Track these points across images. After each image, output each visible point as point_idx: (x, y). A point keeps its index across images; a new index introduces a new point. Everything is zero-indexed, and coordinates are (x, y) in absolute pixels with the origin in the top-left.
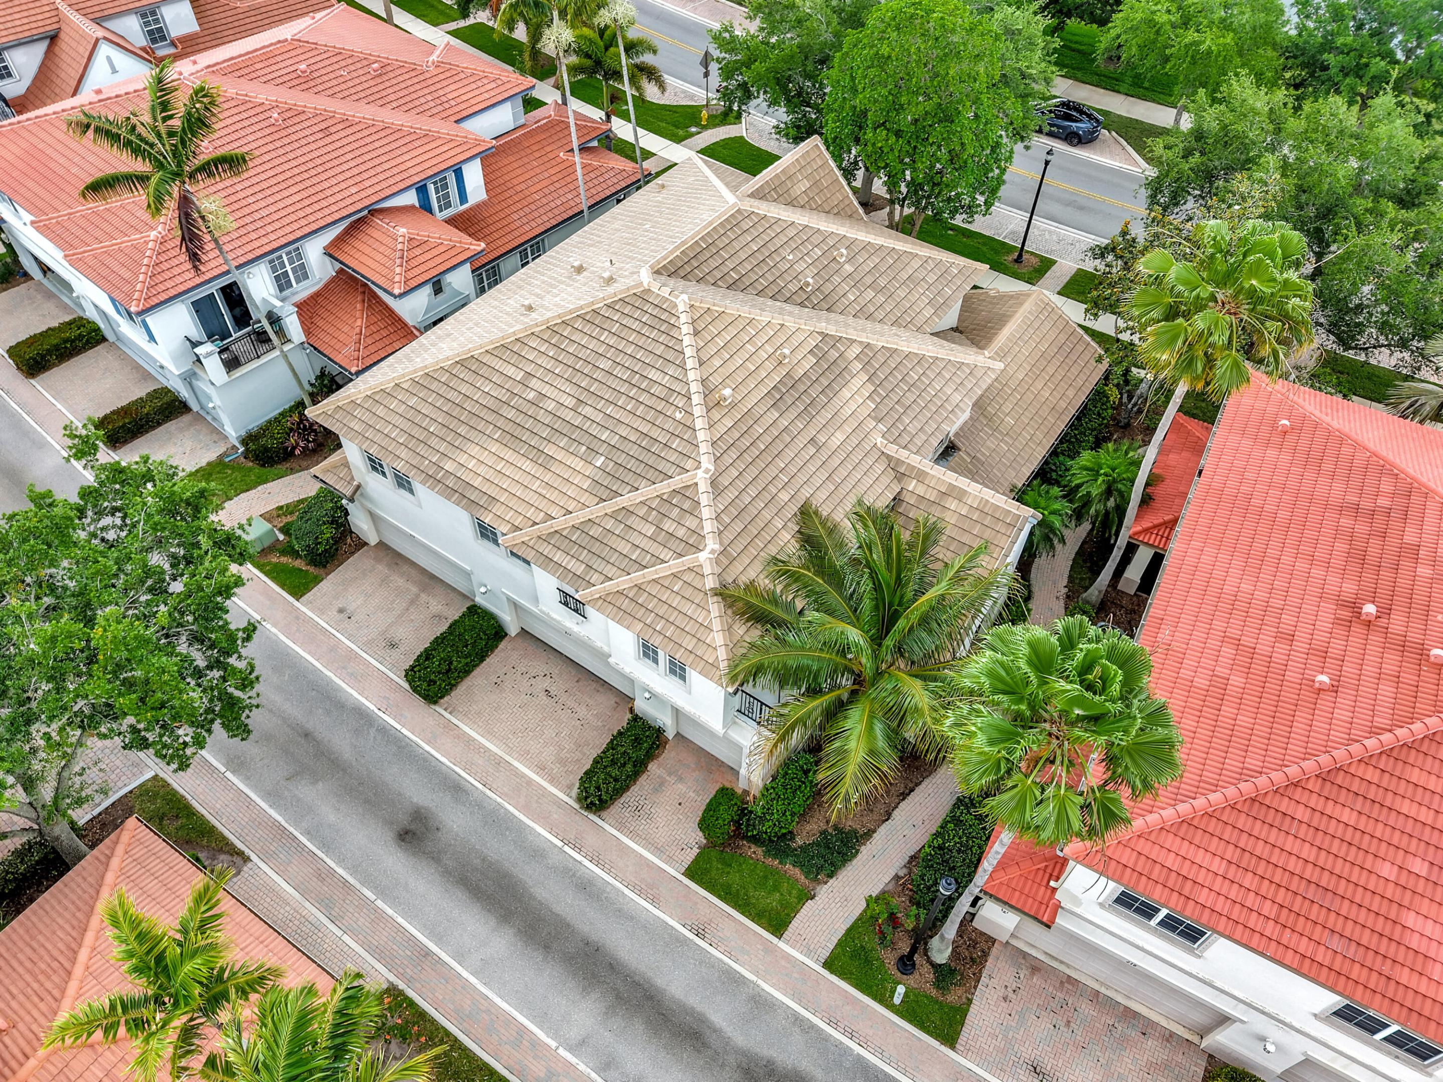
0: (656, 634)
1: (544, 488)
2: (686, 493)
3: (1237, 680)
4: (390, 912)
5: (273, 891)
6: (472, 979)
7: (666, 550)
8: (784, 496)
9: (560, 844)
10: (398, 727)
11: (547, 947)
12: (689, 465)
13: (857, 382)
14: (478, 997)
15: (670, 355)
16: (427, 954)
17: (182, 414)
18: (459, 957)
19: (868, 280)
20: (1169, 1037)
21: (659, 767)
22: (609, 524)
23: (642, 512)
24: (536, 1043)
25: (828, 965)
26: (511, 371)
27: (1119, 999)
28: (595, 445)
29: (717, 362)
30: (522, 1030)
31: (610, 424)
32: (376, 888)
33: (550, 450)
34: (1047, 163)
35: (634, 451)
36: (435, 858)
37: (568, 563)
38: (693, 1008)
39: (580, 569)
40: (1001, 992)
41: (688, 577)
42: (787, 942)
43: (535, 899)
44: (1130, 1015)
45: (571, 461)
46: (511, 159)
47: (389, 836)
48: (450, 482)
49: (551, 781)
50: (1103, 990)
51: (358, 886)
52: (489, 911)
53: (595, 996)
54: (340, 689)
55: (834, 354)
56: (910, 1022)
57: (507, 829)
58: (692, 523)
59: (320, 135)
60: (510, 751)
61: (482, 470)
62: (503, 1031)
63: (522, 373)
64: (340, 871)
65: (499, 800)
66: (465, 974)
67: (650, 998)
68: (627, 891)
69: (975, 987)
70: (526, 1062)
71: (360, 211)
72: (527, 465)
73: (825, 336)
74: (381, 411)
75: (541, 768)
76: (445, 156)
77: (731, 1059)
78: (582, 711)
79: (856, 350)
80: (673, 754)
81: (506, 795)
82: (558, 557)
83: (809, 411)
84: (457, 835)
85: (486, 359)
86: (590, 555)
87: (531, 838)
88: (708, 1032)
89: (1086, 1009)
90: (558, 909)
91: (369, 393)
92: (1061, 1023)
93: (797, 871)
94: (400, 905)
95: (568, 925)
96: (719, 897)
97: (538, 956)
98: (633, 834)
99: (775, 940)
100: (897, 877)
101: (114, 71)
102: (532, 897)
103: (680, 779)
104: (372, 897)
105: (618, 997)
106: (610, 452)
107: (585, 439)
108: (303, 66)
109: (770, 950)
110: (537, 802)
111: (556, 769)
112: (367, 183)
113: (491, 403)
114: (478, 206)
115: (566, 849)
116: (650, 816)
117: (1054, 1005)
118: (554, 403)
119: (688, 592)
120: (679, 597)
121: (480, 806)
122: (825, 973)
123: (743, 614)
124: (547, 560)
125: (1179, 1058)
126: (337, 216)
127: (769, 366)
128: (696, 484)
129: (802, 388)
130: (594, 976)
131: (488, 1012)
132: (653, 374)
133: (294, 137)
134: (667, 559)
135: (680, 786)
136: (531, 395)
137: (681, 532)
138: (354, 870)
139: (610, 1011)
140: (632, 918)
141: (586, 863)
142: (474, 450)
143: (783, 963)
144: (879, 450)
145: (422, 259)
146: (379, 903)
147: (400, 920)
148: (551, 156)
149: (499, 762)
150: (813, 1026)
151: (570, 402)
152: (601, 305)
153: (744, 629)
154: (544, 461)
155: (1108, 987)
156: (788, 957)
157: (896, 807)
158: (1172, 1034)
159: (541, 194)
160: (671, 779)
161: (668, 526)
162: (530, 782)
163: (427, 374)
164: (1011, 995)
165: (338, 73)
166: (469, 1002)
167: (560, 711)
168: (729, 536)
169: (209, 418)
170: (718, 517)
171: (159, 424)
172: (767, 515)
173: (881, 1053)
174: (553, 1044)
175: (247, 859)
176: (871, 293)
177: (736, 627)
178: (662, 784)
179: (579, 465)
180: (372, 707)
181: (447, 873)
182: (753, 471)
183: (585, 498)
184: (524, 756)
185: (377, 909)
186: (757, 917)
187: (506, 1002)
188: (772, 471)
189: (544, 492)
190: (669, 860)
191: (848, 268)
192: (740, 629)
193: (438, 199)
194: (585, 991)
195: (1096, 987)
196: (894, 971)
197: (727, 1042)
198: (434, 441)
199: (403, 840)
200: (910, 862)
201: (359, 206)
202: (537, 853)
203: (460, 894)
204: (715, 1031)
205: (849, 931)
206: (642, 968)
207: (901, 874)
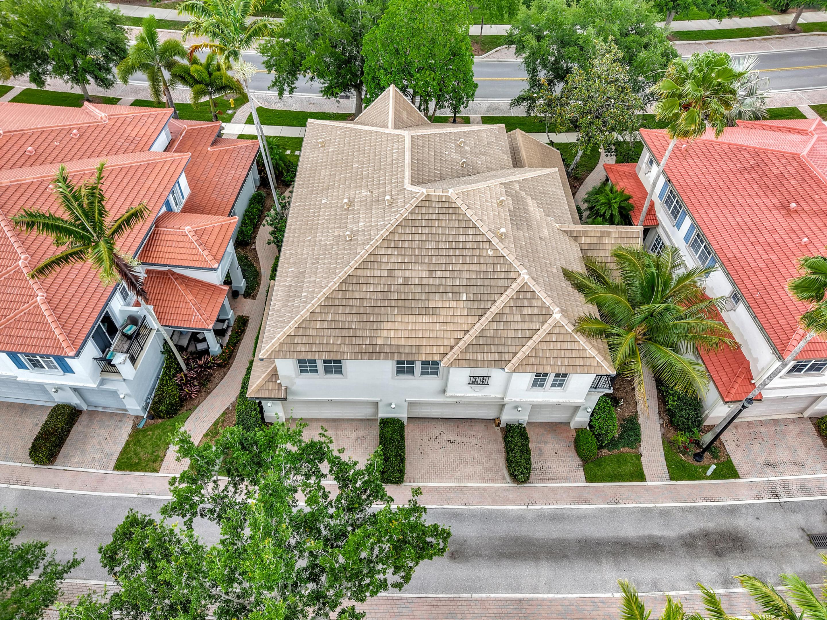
0: (560, 367)
1: (444, 326)
2: (524, 290)
4: (484, 595)
6: (551, 596)
7: (534, 323)
9: (525, 507)
11: (565, 556)
12: (513, 275)
13: (530, 202)
14: (561, 601)
15: (465, 224)
16: (520, 601)
17: (78, 416)
18: (535, 590)
19: (477, 151)
20: (794, 421)
21: (532, 443)
22: (495, 326)
23: (508, 310)
24: (603, 601)
25: (672, 479)
26: (378, 273)
27: (769, 418)
28: (455, 290)
30: (593, 600)
31: (455, 275)
32: (466, 590)
33: (432, 304)
35: (479, 282)
36: (477, 555)
37: (487, 357)
38: (644, 536)
39: (496, 357)
40: (734, 444)
41: (557, 330)
42: (650, 481)
43: (539, 540)
44: (776, 422)
45: (447, 304)
47: (446, 562)
48: (387, 350)
49: (493, 482)
50: (762, 419)
51: (457, 596)
52: (526, 560)
53: (604, 561)
55: (513, 192)
56: (719, 479)
57: (496, 517)
58: (538, 303)
60: (459, 480)
61: (401, 334)
62: (585, 607)
63: (386, 272)
64: (441, 596)
65: (479, 507)
66: (545, 596)
67: (625, 544)
68: (573, 507)
69: (725, 449)
70: (608, 612)
72: (425, 319)
73: (504, 184)
74: (312, 332)
75: (483, 479)
76: (170, 173)
77: (677, 544)
78: (474, 440)
79: (517, 186)
80: (532, 433)
81: (480, 502)
82: (479, 357)
83: (529, 225)
84: (477, 537)
85: (358, 273)
86: (496, 347)
87: (510, 514)
88: (658, 540)
89: (763, 430)
90: (554, 536)
91: (296, 326)
92: (761, 441)
93: (626, 448)
94: (485, 588)
95: (564, 540)
96: (609, 481)
97: (566, 563)
98: (550, 480)
99: (645, 483)
100: (661, 425)
103: (546, 442)
104: (469, 595)
105: (613, 554)
106: (466, 290)
107: (448, 289)
108: (29, 149)
109: (648, 489)
110: (497, 496)
111: (490, 474)
113: (380, 296)
115: (530, 507)
116: (550, 468)
117: (753, 436)
118: (417, 279)
119: (561, 338)
120: (559, 343)
121: (473, 516)
122: (674, 483)
124: (475, 362)
125: (802, 426)
127: (501, 210)
128: (526, 283)
129: (518, 214)
130: (596, 553)
131: (571, 604)
132: (462, 238)
134: (538, 328)
135: (548, 445)
136: (400, 281)
137: (535, 311)
138: (447, 590)
139: (617, 563)
140: (585, 517)
141: (545, 507)
142: (389, 326)
143: (657, 490)
144: (560, 230)
145: (212, 240)
146: (475, 596)
147: (492, 596)
148: (204, 152)
149: (461, 490)
150: (690, 507)
151: (425, 274)
152: (407, 214)
154: (434, 312)
155: (762, 416)
156: (656, 487)
157: (635, 396)
158: (793, 419)
159: (217, 177)
160: (542, 445)
161: (526, 311)
162: (484, 489)
163: (327, 298)
164: (738, 443)
166: (560, 607)
167: (464, 447)
168: (556, 301)
169: (100, 409)
170: (547, 294)
171: (69, 431)
174: (610, 595)
176: (483, 157)
178: (540, 450)
179: (454, 304)
181: (490, 558)
183: (470, 320)
184: (469, 478)
185: (477, 600)
187: (574, 593)
189: (445, 328)
190: (575, 480)
194: (598, 561)
195: (759, 419)
196: (696, 463)
197: (669, 538)
198: (360, 333)
199: (455, 559)
200: (660, 415)
202: (520, 518)
203: (506, 563)
204: (661, 538)
205: (666, 459)
206: (610, 534)
207: (662, 422)
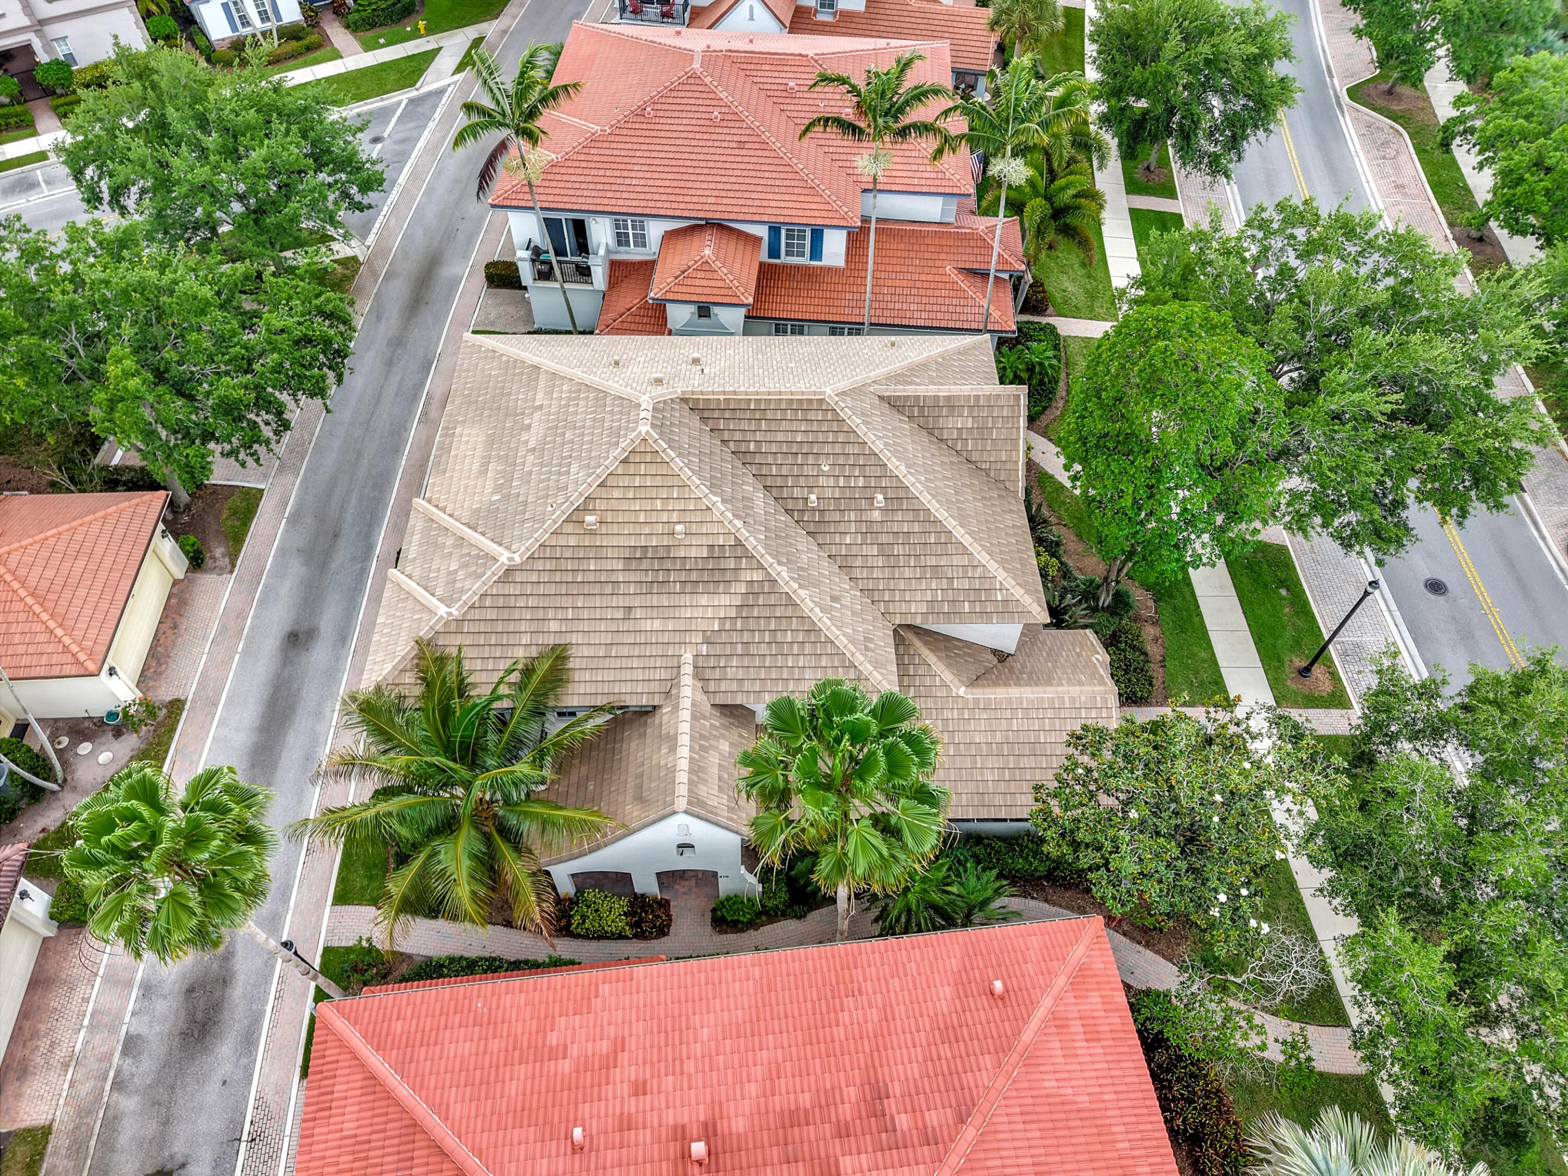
2: (488, 562)
3: (565, 1066)
4: (234, 666)
5: (218, 599)
7: (443, 588)
8: (554, 626)
10: (371, 576)
12: (515, 546)
13: (725, 600)
16: (216, 704)
18: (222, 722)
19: (884, 539)
22: (449, 542)
23: (465, 551)
25: (327, 949)
26: (539, 396)
29: (616, 493)
32: (247, 647)
34: (1366, 594)
35: (512, 508)
36: (284, 664)
37: (413, 546)
41: (426, 616)
42: (332, 912)
46: (902, 246)
47: (288, 629)
48: (447, 441)
51: (244, 637)
54: (380, 526)
55: (732, 564)
58: (468, 584)
59: (734, 145)
61: (463, 447)
64: (249, 621)
65: (348, 670)
66: (211, 734)
71: (701, 219)
73: (739, 544)
76: (809, 213)
79: (757, 576)
81: (354, 669)
83: (649, 587)
84: (309, 664)
85: (542, 376)
86: (424, 552)
90: (285, 755)
94: (242, 668)
95: (277, 767)
99: (330, 902)
101: (752, 18)
102: (285, 734)
104: (240, 650)
107: (509, 476)
108: (792, 84)
109: (320, 905)
112: (725, 201)
114: (829, 269)
115: (332, 729)
118: (527, 437)
120: (410, 624)
121: (337, 661)
122: (320, 951)
123: (420, 671)
126: (686, 214)
127: (659, 529)
128: (497, 562)
129: (669, 566)
132: (574, 467)
133: (714, 137)
134: (436, 594)
137: (458, 585)
138: (254, 627)
141: (328, 748)
142: (475, 431)
143: (314, 919)
144: (679, 662)
145: (697, 282)
146: (237, 656)
147: (231, 675)
148: (938, 263)
153: (413, 681)
154: (483, 471)
156: (320, 919)
157: (494, 924)
159: (892, 290)
161: (461, 574)
165: (816, 102)
168: (477, 614)
170: (484, 595)
172: (523, 626)
173: (274, 1025)
175: (231, 572)
176: (875, 550)
177: (408, 674)
180: (377, 552)
181: (278, 676)
182: (552, 589)
185: (232, 658)
186: (341, 880)
188: (567, 602)
189: (461, 490)
191: (876, 515)
192: (409, 678)
193: (787, 245)
199: (289, 638)
201: (701, 215)
202: (320, 716)
